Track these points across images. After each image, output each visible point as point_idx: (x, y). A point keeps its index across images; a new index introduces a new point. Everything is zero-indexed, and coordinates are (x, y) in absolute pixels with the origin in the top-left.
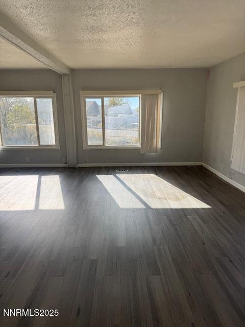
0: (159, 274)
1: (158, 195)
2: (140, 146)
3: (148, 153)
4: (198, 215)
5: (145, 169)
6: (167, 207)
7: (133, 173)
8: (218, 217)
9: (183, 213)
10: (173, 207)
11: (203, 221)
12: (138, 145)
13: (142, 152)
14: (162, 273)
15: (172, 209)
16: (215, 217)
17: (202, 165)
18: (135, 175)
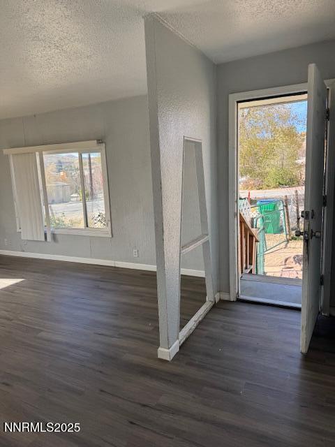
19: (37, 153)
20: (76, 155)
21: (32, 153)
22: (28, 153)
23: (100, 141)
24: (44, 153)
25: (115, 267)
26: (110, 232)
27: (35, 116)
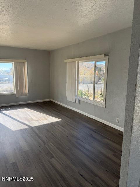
0: (53, 157)
1: (35, 119)
2: (15, 92)
3: (21, 96)
4: (60, 125)
5: (20, 106)
6: (42, 124)
7: (13, 109)
8: (69, 124)
9: (52, 125)
10: (45, 123)
11: (63, 126)
12: (14, 92)
13: (17, 96)
14: (55, 156)
15: (45, 124)
16: (67, 124)
17: (51, 101)
18: (15, 110)
19: (77, 62)
20: (94, 62)
21: (75, 62)
22: (73, 62)
23: (106, 55)
24: (80, 61)
25: (105, 124)
26: (104, 105)
27: (78, 43)
